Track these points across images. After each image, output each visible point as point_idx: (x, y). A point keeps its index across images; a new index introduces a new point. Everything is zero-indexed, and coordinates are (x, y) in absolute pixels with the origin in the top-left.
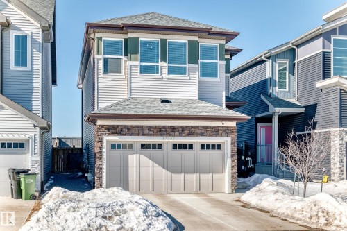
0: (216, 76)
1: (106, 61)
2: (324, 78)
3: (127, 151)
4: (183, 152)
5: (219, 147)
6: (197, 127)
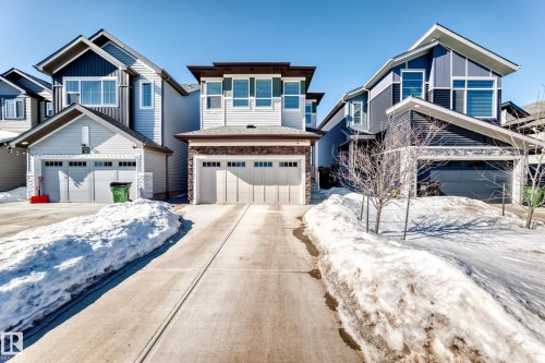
0: (297, 107)
1: (209, 99)
2: (394, 103)
3: (215, 168)
5: (295, 164)
6: (274, 147)
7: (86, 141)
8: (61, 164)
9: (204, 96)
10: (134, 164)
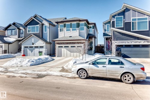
0: (83, 30)
3: (61, 48)
4: (73, 48)
5: (81, 47)
6: (76, 42)
7: (33, 42)
8: (28, 47)
9: (59, 28)
10: (43, 47)
